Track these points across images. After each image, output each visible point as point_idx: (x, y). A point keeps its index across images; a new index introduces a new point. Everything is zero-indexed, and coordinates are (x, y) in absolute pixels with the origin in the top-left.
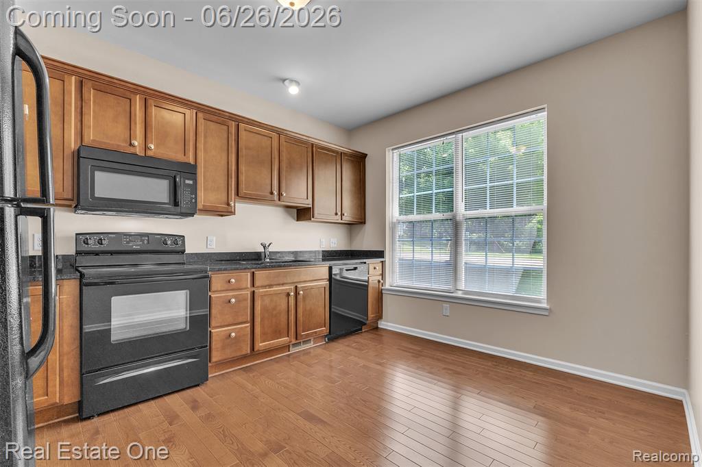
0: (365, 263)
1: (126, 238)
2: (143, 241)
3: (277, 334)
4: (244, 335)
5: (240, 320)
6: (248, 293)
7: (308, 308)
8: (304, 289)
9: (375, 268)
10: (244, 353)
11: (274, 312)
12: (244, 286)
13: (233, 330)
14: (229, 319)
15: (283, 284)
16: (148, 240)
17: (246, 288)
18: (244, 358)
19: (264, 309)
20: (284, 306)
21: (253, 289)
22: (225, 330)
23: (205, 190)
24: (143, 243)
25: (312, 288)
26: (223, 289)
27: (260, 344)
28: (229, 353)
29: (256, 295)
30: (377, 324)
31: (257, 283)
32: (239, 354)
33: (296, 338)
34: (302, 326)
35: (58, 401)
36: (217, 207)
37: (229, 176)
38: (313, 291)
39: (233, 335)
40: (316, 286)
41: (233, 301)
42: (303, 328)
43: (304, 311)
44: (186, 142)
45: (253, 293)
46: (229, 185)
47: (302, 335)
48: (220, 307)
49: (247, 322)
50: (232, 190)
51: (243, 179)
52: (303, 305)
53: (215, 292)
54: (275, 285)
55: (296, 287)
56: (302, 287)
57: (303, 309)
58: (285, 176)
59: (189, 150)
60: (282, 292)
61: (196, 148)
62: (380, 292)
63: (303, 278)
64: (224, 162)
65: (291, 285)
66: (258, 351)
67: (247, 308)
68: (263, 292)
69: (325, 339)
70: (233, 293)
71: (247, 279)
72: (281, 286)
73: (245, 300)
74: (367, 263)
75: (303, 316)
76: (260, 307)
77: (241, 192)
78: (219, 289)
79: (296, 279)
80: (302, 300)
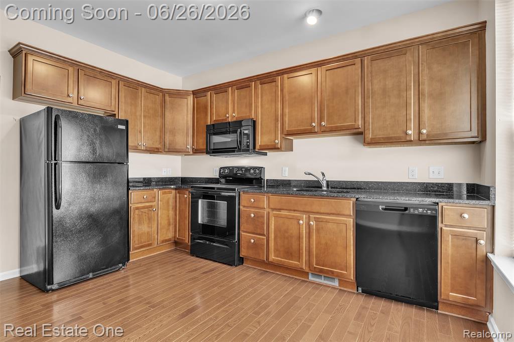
1: (236, 169)
2: (242, 171)
3: (289, 254)
4: (261, 244)
5: (259, 231)
6: (265, 212)
7: (323, 242)
10: (262, 258)
11: (286, 235)
12: (262, 206)
13: (252, 238)
14: (251, 228)
16: (244, 171)
17: (264, 208)
18: (262, 263)
19: (277, 230)
21: (269, 210)
22: (249, 236)
23: (261, 134)
25: (327, 221)
26: (248, 205)
29: (271, 215)
31: (272, 206)
32: (258, 257)
33: (309, 267)
34: (316, 258)
35: (187, 242)
36: (268, 145)
37: (276, 120)
38: (330, 225)
39: (252, 241)
40: (333, 220)
41: (252, 215)
42: (317, 261)
43: (318, 243)
44: (251, 105)
45: (268, 214)
46: (276, 127)
47: (315, 267)
48: (246, 218)
49: (263, 235)
50: (278, 131)
51: (287, 119)
52: (316, 236)
53: (244, 206)
54: (286, 210)
55: (309, 216)
56: (315, 218)
57: (316, 240)
58: (327, 105)
59: (252, 110)
60: (292, 218)
61: (256, 107)
62: (483, 261)
63: (316, 208)
64: (273, 110)
65: (302, 213)
66: (272, 262)
67: (264, 224)
68: (276, 214)
69: (357, 288)
70: (253, 210)
71: (264, 201)
72: (293, 212)
73: (263, 217)
74: (440, 204)
75: (317, 248)
76: (274, 226)
77: (284, 130)
78: (246, 205)
79: (308, 209)
80: (314, 231)
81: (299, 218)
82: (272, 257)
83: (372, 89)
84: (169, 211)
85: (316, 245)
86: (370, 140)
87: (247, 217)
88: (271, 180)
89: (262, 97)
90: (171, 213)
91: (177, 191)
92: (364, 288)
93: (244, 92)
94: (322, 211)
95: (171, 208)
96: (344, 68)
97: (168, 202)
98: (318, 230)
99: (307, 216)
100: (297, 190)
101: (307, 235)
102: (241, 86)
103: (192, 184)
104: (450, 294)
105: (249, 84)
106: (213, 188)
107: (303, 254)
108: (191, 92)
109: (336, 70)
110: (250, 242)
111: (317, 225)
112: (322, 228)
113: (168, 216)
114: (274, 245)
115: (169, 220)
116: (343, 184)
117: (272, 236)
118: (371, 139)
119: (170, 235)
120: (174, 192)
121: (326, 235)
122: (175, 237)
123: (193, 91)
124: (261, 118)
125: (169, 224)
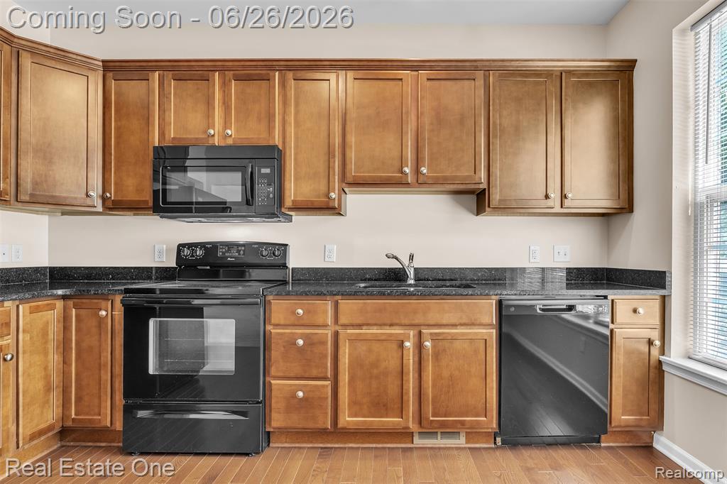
0: (606, 297)
1: (222, 249)
2: (238, 251)
3: (379, 406)
4: (320, 398)
5: (314, 373)
6: (329, 333)
7: (446, 373)
8: (435, 338)
9: (635, 311)
10: (320, 425)
11: (375, 371)
12: (320, 321)
13: (300, 388)
14: (296, 369)
15: (391, 325)
16: (244, 251)
17: (325, 326)
18: (321, 434)
19: (356, 364)
20: (393, 363)
21: (337, 328)
22: (291, 385)
23: (296, 179)
24: (239, 254)
25: (454, 338)
26: (288, 322)
27: (347, 419)
28: (296, 421)
29: (341, 337)
30: (652, 437)
31: (343, 320)
32: (311, 425)
33: (420, 423)
34: (433, 405)
35: (109, 425)
36: (312, 202)
37: (330, 154)
38: (457, 345)
39: (300, 394)
40: (463, 334)
41: (301, 342)
42: (434, 409)
43: (437, 377)
44: (270, 117)
45: (336, 334)
46: (329, 168)
47: (431, 421)
48: (282, 349)
49: (325, 379)
50: (334, 175)
51: (352, 155)
52: (434, 366)
53: (277, 325)
54: (376, 325)
55: (420, 333)
56: (431, 334)
57: (433, 373)
58: (428, 139)
59: (274, 127)
60: (389, 338)
61: (284, 123)
62: (656, 367)
63: (433, 317)
64: (324, 134)
65: (408, 327)
66: (345, 428)
67: (326, 356)
68: (352, 334)
69: (495, 439)
70: (300, 331)
71: (325, 312)
72: (388, 327)
73: (324, 343)
74: (610, 297)
75: (434, 386)
76: (349, 358)
77: (348, 175)
78: (282, 322)
79: (419, 319)
80: (430, 357)
81: (401, 338)
82: (346, 419)
83: (500, 124)
84: (46, 353)
85: (434, 380)
86: (497, 204)
87: (284, 347)
88: (302, 269)
89: (297, 105)
90: (54, 359)
91: (70, 303)
92: (504, 437)
93: (252, 88)
94: (444, 322)
95: (51, 346)
96: (458, 82)
97: (45, 333)
98: (437, 356)
99: (416, 332)
100: (365, 287)
101: (417, 366)
102: (248, 75)
103: (125, 284)
104: (623, 417)
105: (268, 74)
106: (152, 291)
107: (408, 401)
108: (101, 64)
109: (443, 82)
110: (294, 396)
111: (434, 347)
112: (444, 350)
113: (46, 368)
114: (349, 395)
115: (47, 378)
116: (438, 273)
117: (344, 378)
118: (500, 201)
119: (51, 415)
120: (59, 304)
121: (451, 361)
122: (64, 417)
123: (103, 61)
124: (297, 147)
125: (48, 389)
